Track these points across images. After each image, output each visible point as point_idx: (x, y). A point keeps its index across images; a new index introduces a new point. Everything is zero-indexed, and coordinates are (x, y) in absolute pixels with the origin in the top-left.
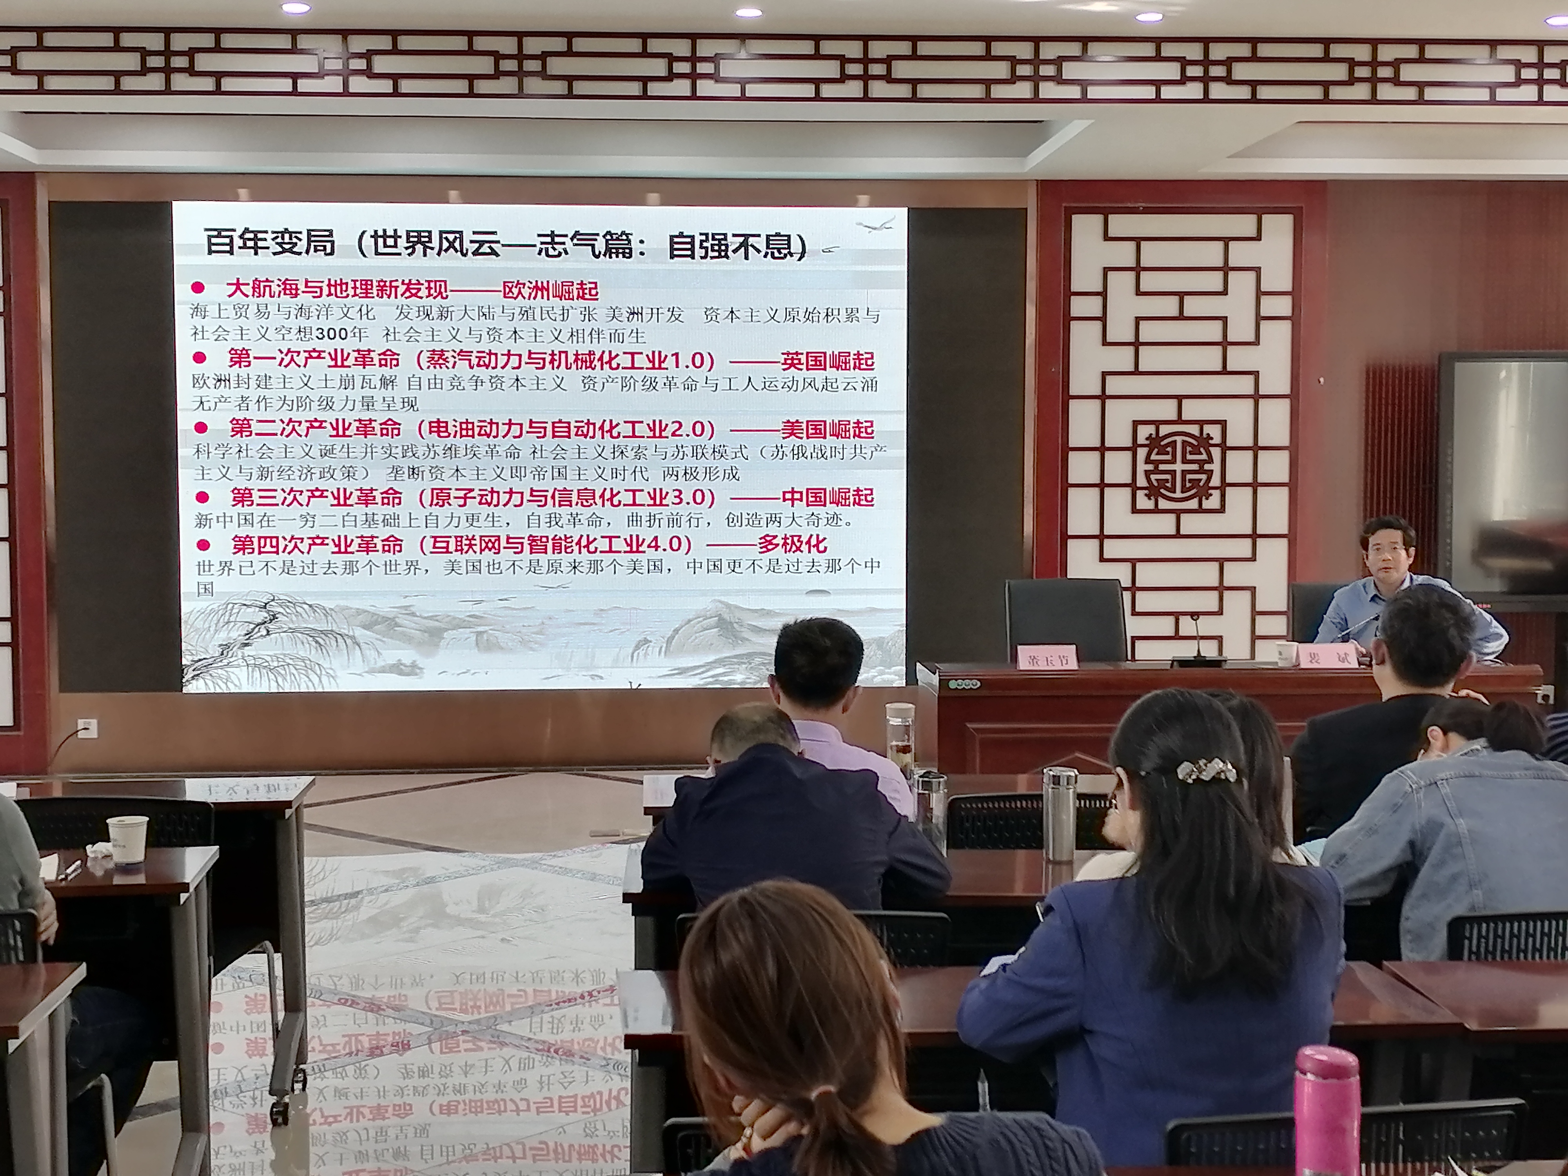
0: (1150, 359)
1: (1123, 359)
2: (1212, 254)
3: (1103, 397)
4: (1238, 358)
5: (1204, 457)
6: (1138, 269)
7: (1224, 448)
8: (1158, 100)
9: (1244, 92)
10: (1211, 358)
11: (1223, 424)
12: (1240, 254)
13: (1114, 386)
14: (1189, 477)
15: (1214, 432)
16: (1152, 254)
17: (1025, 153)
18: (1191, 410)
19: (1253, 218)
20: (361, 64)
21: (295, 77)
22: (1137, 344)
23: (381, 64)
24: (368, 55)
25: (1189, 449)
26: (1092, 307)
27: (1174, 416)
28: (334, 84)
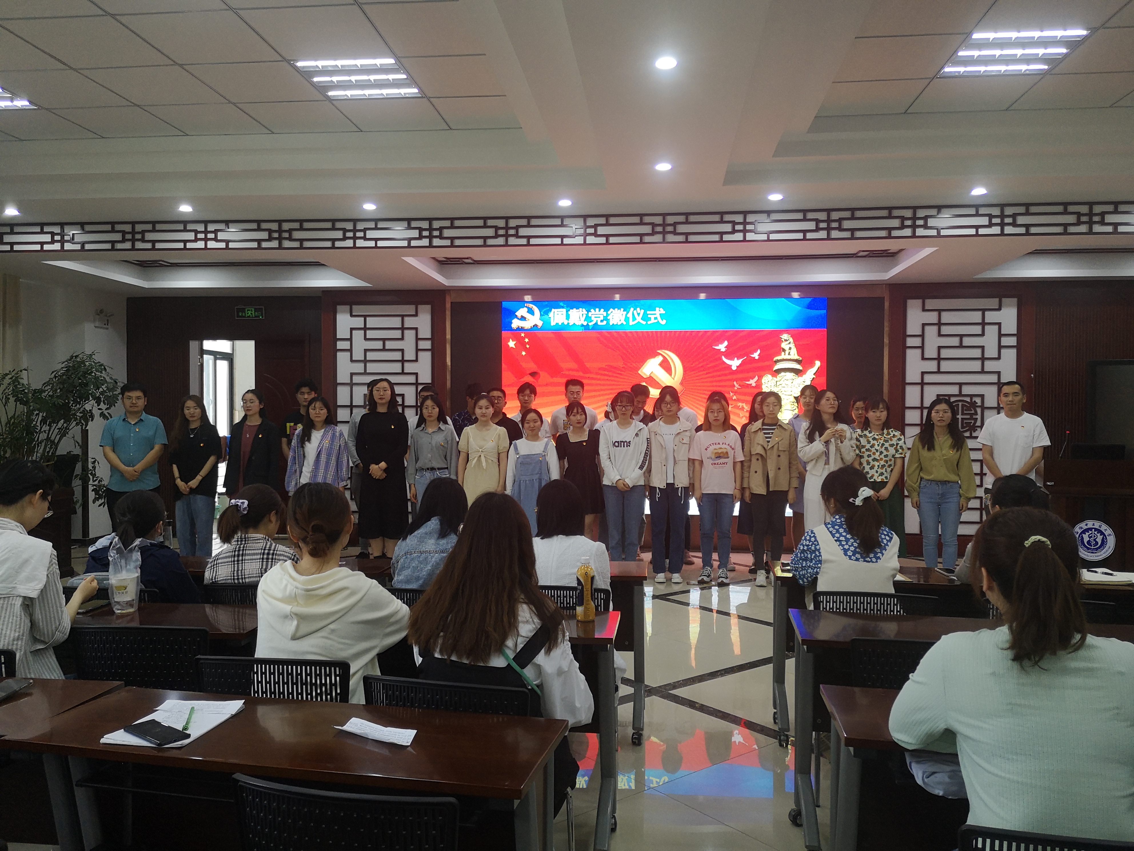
0: (945, 366)
1: (932, 366)
2: (977, 317)
3: (922, 384)
4: (989, 366)
5: (973, 412)
6: (939, 324)
7: (983, 408)
8: (977, 235)
9: (1023, 230)
10: (976, 366)
11: (982, 396)
12: (990, 317)
13: (928, 378)
14: (965, 421)
15: (978, 400)
16: (946, 317)
17: (887, 271)
18: (966, 390)
19: (997, 300)
20: (592, 231)
21: (562, 237)
22: (939, 359)
23: (601, 230)
24: (595, 226)
25: (965, 408)
26: (917, 342)
27: (957, 393)
28: (580, 240)
